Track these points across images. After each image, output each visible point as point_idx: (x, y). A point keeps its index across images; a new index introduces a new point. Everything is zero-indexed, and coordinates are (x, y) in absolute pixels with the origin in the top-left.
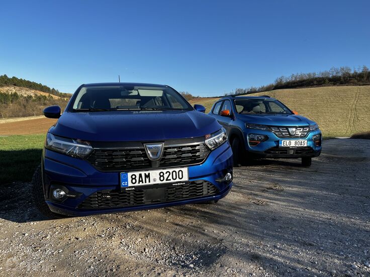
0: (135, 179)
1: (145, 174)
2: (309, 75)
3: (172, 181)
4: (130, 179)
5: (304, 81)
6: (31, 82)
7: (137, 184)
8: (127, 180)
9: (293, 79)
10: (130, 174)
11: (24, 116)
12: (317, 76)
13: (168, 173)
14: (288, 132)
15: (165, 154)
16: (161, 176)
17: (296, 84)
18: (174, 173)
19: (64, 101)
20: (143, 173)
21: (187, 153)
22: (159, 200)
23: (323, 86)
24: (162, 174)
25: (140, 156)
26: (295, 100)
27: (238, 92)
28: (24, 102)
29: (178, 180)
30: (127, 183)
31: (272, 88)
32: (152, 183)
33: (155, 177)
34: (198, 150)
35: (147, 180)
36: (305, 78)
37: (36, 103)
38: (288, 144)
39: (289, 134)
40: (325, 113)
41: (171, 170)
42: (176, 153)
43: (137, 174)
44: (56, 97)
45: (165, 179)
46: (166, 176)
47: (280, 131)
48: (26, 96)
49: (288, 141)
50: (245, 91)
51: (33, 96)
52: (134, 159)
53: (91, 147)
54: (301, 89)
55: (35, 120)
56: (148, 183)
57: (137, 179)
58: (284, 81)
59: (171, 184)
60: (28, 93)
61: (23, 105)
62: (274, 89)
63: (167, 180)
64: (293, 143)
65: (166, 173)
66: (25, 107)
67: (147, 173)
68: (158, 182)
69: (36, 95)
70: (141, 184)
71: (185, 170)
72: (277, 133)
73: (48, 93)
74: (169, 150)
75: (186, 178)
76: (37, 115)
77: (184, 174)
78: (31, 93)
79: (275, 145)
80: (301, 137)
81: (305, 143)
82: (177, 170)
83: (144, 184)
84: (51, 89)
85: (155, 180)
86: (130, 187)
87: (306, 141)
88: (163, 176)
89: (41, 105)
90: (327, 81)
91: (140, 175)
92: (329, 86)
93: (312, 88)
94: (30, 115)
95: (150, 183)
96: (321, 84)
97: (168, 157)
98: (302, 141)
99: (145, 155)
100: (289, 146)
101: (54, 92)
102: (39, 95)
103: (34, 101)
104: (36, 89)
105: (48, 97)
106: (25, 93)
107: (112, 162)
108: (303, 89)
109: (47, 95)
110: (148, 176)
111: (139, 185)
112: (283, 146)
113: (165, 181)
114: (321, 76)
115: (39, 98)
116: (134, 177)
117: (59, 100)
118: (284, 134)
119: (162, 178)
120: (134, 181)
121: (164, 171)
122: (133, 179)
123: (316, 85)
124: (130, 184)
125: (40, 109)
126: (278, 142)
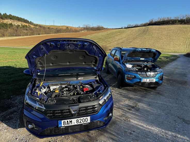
0: (65, 123)
1: (70, 121)
2: (168, 18)
3: (82, 123)
4: (63, 123)
5: (165, 21)
6: (19, 18)
7: (66, 125)
8: (61, 124)
9: (159, 20)
10: (63, 121)
11: (16, 36)
12: (172, 19)
13: (81, 120)
14: (146, 74)
15: (79, 111)
16: (77, 121)
17: (160, 23)
18: (83, 119)
19: (36, 28)
20: (69, 120)
21: (90, 109)
22: (76, 130)
23: (175, 25)
24: (77, 120)
25: (67, 112)
26: (159, 32)
27: (129, 26)
28: (16, 28)
29: (85, 122)
30: (62, 125)
31: (147, 25)
32: (73, 124)
33: (74, 122)
34: (96, 107)
35: (71, 123)
36: (165, 20)
37: (22, 29)
38: (145, 80)
39: (147, 76)
40: (174, 40)
41: (82, 118)
42: (85, 110)
43: (66, 121)
44: (32, 26)
45: (79, 122)
46: (79, 121)
47: (142, 74)
48: (16, 25)
49: (146, 79)
50: (132, 26)
51: (20, 25)
52: (64, 114)
53: (45, 108)
54: (162, 26)
55: (22, 38)
56: (71, 125)
57: (66, 123)
58: (154, 21)
59: (82, 124)
60: (17, 23)
61: (16, 30)
62: (148, 26)
63: (80, 123)
64: (148, 80)
65: (80, 120)
66: (16, 31)
67: (71, 120)
68: (76, 124)
69: (22, 25)
70: (68, 125)
71: (89, 118)
72: (140, 75)
73: (28, 23)
74: (81, 109)
75: (89, 121)
76: (23, 36)
77: (88, 119)
78: (20, 23)
79: (139, 80)
80: (153, 77)
81: (154, 80)
82: (85, 118)
83: (69, 125)
84: (30, 21)
85: (74, 123)
86: (63, 127)
87: (155, 79)
88: (78, 121)
89: (25, 30)
90: (177, 22)
91: (68, 122)
92: (178, 24)
93: (169, 26)
94: (19, 36)
95: (72, 125)
96: (174, 23)
97: (81, 112)
98: (153, 79)
99: (70, 112)
100: (146, 81)
101: (31, 23)
102: (23, 25)
103: (21, 28)
104: (22, 21)
105: (28, 26)
106: (16, 23)
107: (54, 116)
108: (164, 26)
109: (27, 24)
110: (71, 122)
111: (67, 125)
112: (143, 81)
113: (79, 123)
114: (174, 19)
115: (24, 26)
116: (64, 122)
117: (34, 28)
118: (144, 75)
119: (78, 122)
120: (64, 124)
121: (79, 119)
122: (64, 123)
123: (171, 24)
124: (63, 125)
125: (24, 32)
126: (140, 79)
